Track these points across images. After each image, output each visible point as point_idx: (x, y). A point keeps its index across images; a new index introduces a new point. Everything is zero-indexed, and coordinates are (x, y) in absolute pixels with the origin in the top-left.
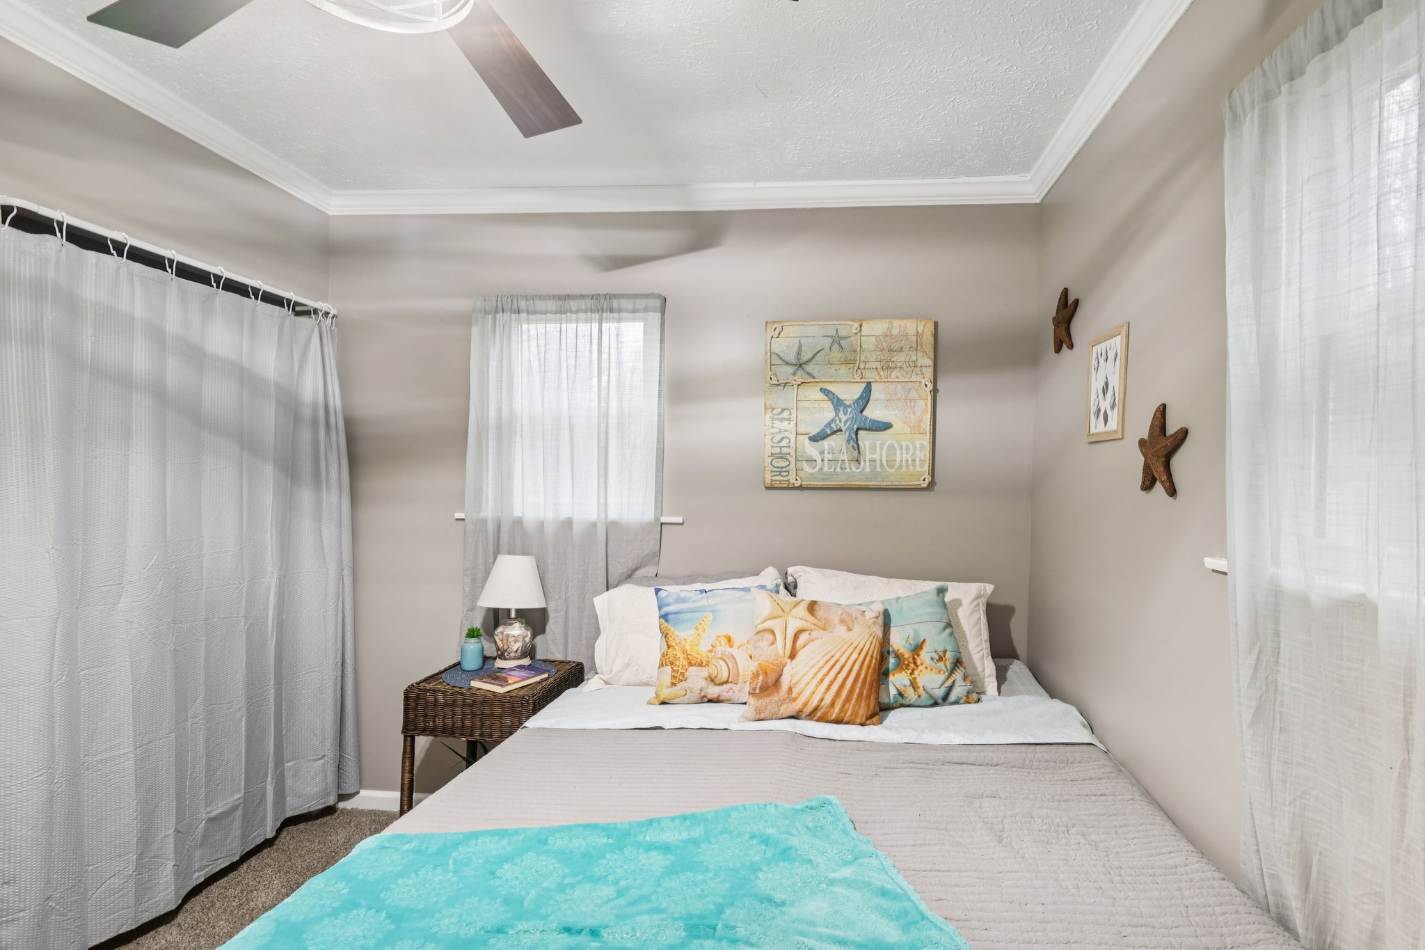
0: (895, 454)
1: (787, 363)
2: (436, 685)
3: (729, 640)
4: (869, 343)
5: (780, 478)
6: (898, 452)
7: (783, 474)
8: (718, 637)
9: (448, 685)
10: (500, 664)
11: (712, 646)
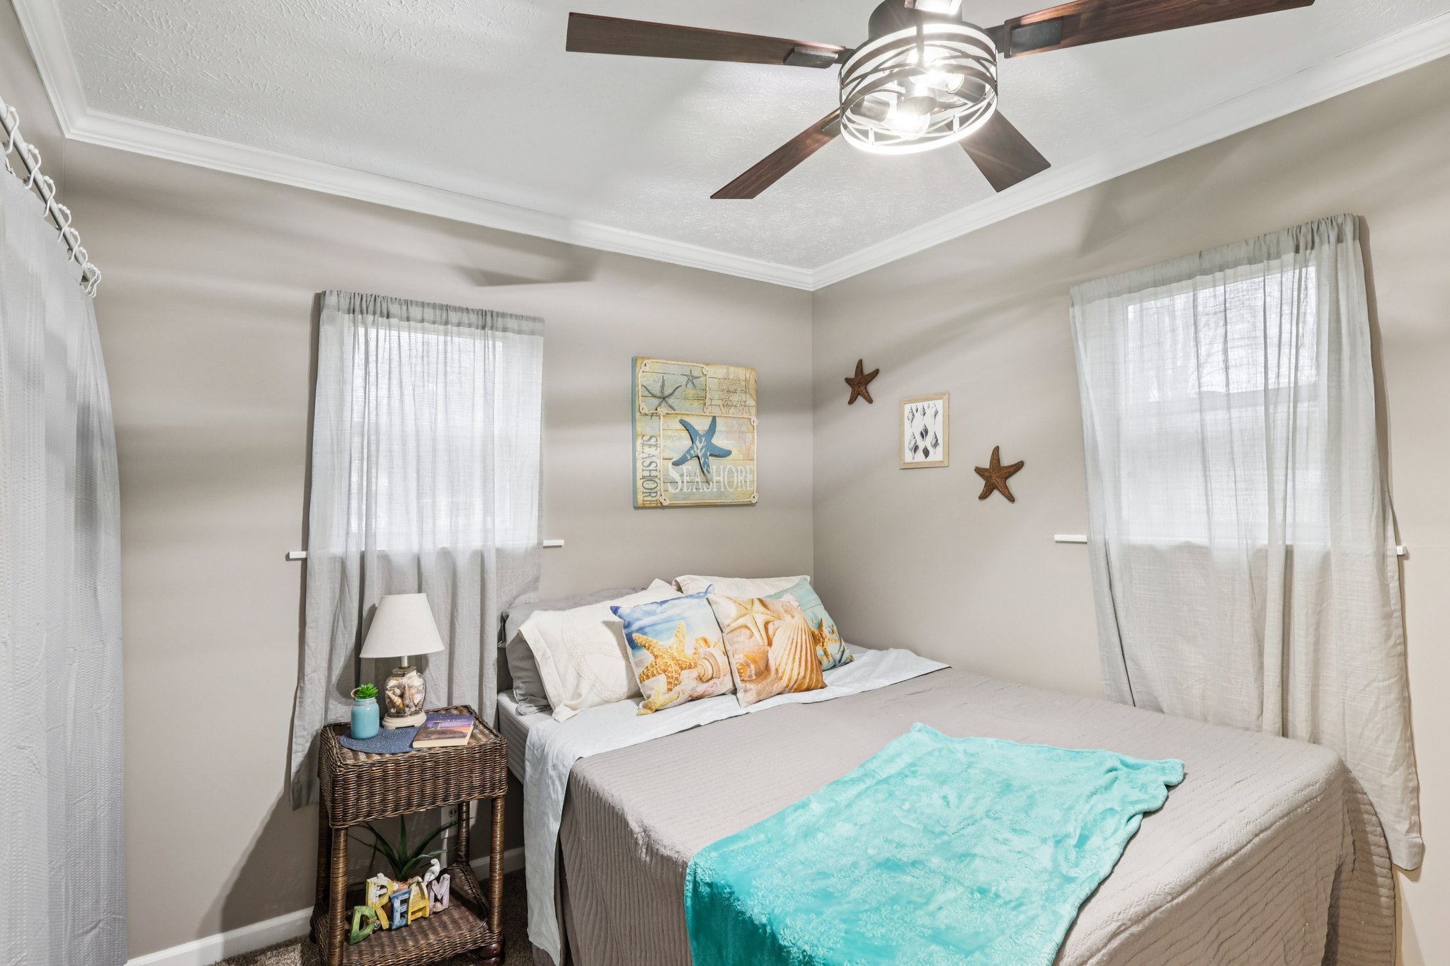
0: (733, 476)
1: (654, 396)
3: (706, 641)
4: (712, 384)
5: (649, 498)
6: (735, 474)
7: (653, 495)
8: (697, 640)
11: (695, 649)
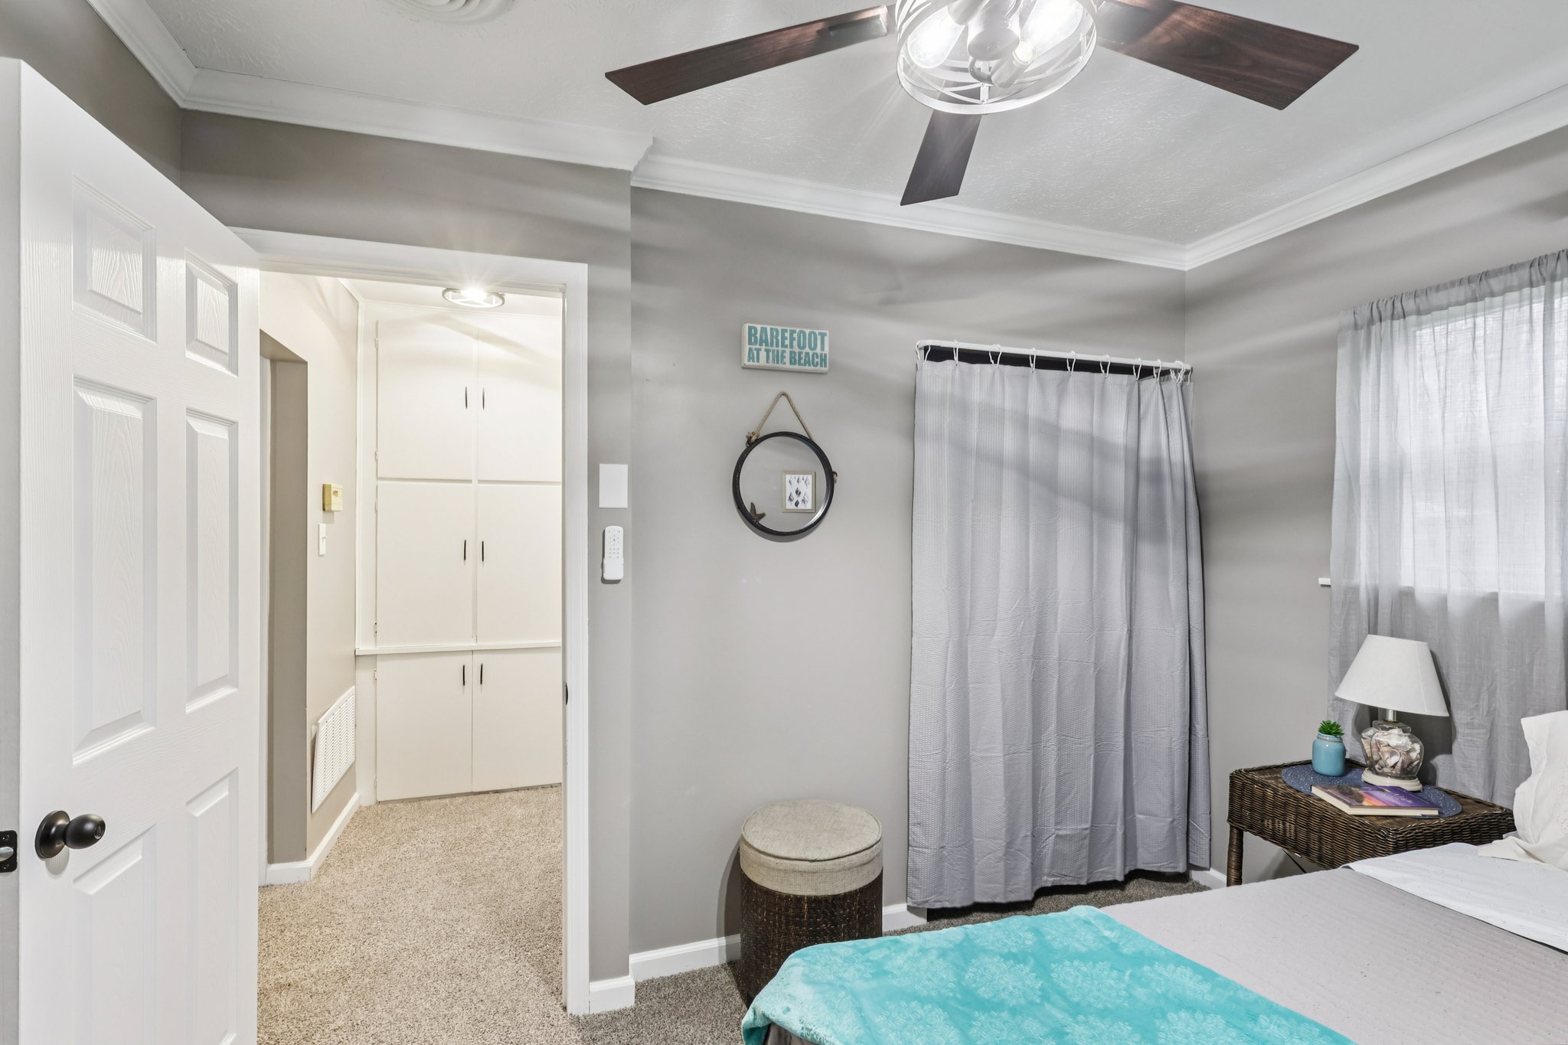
2: (1269, 779)
9: (1285, 782)
10: (1368, 776)
